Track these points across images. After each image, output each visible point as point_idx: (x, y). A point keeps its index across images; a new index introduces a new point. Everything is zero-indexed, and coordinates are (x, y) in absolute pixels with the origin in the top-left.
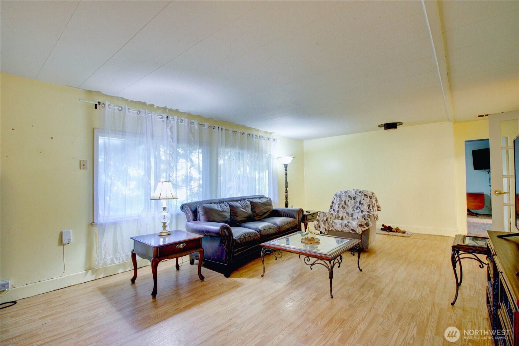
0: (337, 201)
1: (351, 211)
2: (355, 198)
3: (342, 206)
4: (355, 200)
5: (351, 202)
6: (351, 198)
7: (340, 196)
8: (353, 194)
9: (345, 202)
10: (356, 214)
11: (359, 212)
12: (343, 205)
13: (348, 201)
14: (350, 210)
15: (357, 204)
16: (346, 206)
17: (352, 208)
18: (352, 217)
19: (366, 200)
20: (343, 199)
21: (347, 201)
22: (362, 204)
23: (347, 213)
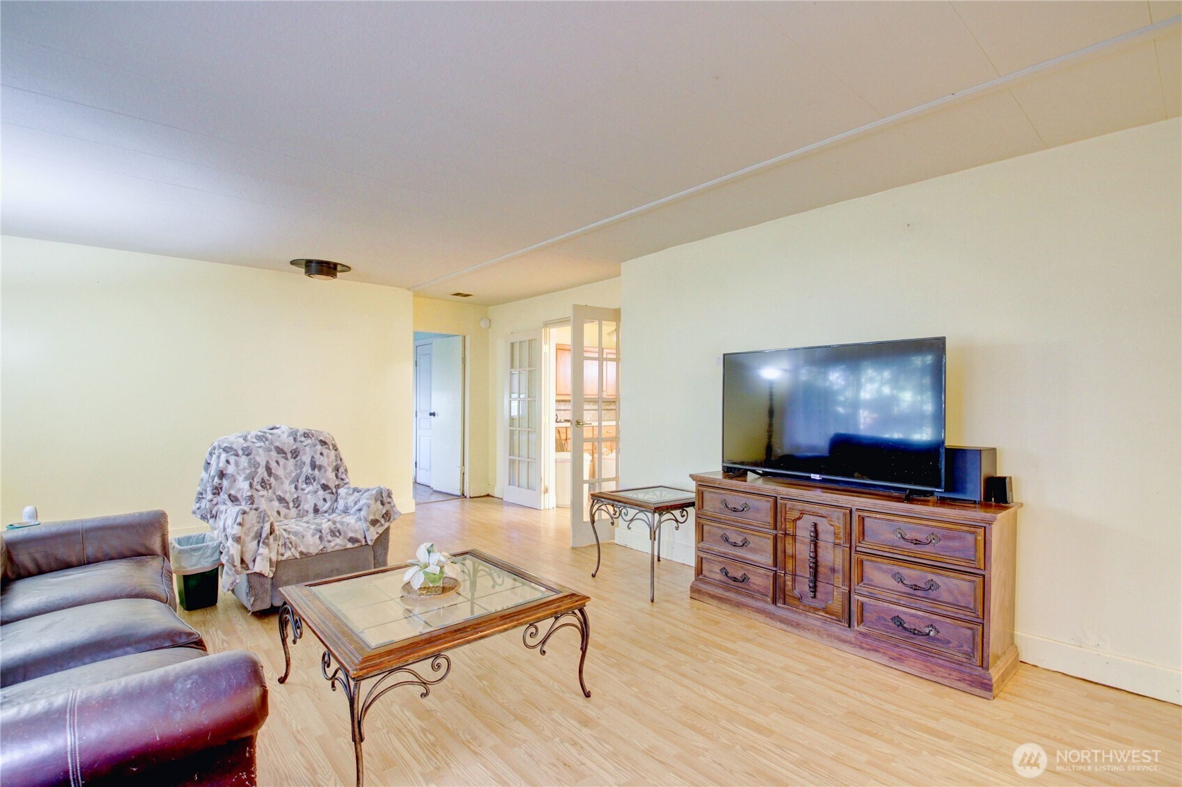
0: (241, 467)
1: (290, 492)
2: (295, 453)
3: (260, 480)
4: (298, 458)
5: (284, 464)
6: (285, 453)
7: (248, 452)
8: (287, 443)
9: (268, 469)
10: (309, 496)
11: (316, 492)
12: (263, 479)
13: (277, 462)
14: (287, 489)
15: (304, 470)
16: (272, 480)
17: (292, 482)
18: (297, 508)
19: (328, 457)
20: (261, 459)
21: (273, 465)
22: (320, 468)
23: (281, 500)
